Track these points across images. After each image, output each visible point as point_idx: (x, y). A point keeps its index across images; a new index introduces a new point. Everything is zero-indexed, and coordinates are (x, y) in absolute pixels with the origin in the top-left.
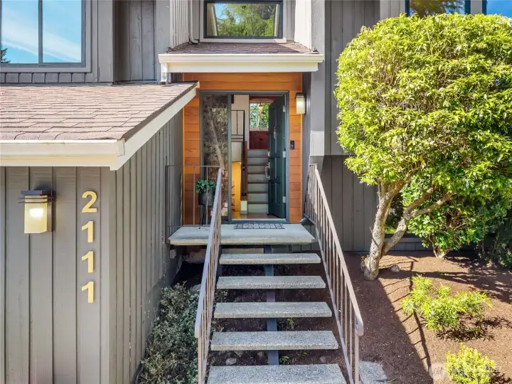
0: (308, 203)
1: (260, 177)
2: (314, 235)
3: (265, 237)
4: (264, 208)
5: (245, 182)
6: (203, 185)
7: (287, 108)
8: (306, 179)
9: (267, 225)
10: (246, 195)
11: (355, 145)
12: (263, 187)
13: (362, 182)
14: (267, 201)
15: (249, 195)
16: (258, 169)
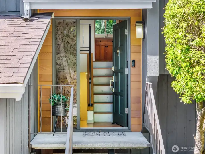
0: (146, 114)
1: (106, 89)
2: (149, 141)
3: (109, 142)
4: (109, 118)
5: (91, 94)
6: (56, 99)
7: (129, 32)
8: (145, 94)
9: (111, 133)
10: (92, 105)
11: (177, 73)
12: (108, 98)
13: (181, 101)
14: (112, 111)
15: (95, 105)
16: (104, 80)
